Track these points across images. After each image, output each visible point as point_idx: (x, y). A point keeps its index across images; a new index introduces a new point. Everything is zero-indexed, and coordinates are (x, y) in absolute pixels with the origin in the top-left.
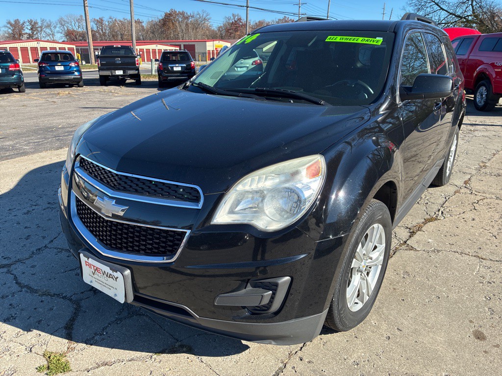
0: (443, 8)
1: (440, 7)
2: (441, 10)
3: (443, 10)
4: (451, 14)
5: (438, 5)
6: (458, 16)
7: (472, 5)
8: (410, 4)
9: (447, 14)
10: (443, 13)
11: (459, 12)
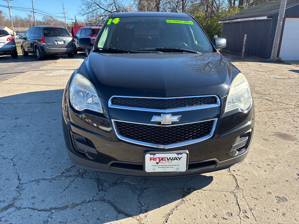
0: (101, 7)
1: (99, 6)
2: (101, 8)
3: (102, 8)
4: (106, 10)
5: (98, 5)
6: (110, 12)
7: (115, 6)
8: (83, 4)
9: (104, 11)
10: (102, 10)
11: (109, 9)
